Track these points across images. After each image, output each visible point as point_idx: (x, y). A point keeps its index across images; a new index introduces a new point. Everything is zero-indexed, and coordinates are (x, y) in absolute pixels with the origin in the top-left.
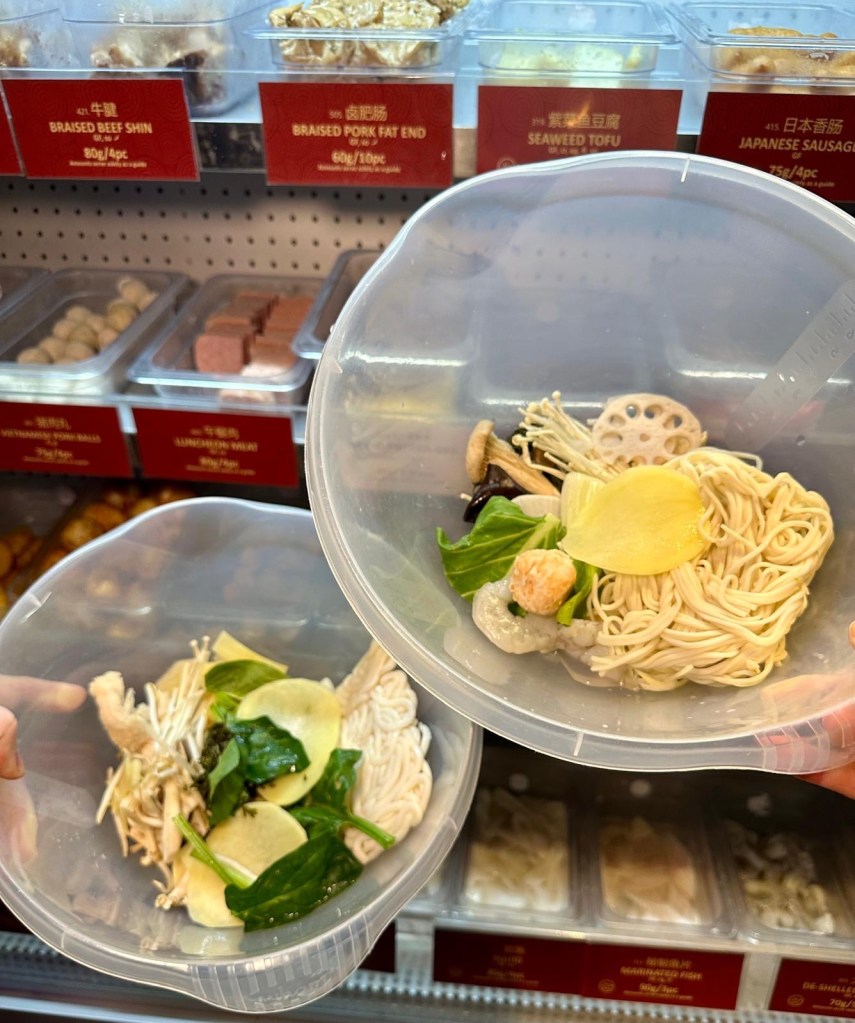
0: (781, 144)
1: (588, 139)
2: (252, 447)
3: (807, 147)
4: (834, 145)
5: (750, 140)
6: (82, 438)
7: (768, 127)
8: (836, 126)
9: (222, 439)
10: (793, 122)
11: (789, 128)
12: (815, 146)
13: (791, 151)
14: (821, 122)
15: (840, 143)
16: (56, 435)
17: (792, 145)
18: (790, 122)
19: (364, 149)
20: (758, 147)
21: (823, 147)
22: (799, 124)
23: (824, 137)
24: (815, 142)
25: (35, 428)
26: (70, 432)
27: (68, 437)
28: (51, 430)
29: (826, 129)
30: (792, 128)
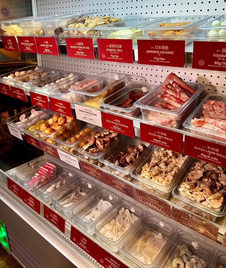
0: (155, 52)
1: (117, 50)
2: (65, 108)
3: (161, 53)
4: (168, 52)
5: (148, 51)
6: (43, 101)
7: (151, 48)
8: (167, 48)
9: (61, 105)
10: (157, 47)
11: (156, 48)
12: (163, 52)
13: (158, 54)
14: (163, 47)
15: (169, 52)
16: (40, 100)
17: (158, 52)
18: (156, 47)
19: (81, 51)
20: (150, 52)
21: (165, 53)
22: (158, 47)
23: (165, 50)
24: (163, 51)
25: (37, 98)
26: (42, 100)
27: (41, 101)
28: (39, 99)
29: (165, 48)
30: (157, 48)
